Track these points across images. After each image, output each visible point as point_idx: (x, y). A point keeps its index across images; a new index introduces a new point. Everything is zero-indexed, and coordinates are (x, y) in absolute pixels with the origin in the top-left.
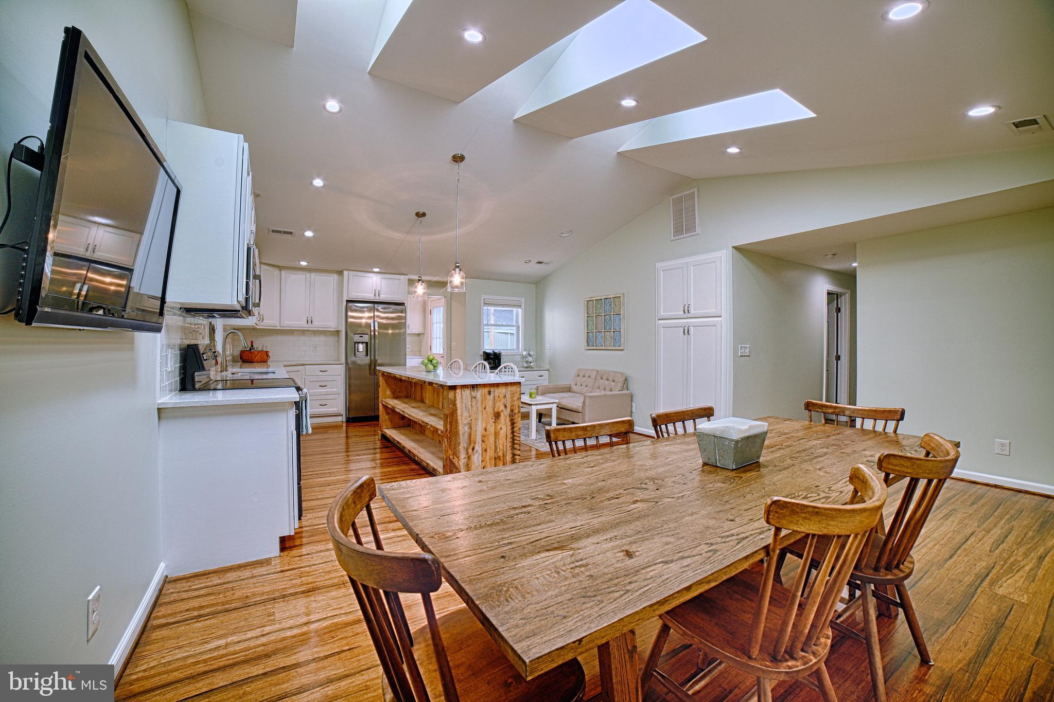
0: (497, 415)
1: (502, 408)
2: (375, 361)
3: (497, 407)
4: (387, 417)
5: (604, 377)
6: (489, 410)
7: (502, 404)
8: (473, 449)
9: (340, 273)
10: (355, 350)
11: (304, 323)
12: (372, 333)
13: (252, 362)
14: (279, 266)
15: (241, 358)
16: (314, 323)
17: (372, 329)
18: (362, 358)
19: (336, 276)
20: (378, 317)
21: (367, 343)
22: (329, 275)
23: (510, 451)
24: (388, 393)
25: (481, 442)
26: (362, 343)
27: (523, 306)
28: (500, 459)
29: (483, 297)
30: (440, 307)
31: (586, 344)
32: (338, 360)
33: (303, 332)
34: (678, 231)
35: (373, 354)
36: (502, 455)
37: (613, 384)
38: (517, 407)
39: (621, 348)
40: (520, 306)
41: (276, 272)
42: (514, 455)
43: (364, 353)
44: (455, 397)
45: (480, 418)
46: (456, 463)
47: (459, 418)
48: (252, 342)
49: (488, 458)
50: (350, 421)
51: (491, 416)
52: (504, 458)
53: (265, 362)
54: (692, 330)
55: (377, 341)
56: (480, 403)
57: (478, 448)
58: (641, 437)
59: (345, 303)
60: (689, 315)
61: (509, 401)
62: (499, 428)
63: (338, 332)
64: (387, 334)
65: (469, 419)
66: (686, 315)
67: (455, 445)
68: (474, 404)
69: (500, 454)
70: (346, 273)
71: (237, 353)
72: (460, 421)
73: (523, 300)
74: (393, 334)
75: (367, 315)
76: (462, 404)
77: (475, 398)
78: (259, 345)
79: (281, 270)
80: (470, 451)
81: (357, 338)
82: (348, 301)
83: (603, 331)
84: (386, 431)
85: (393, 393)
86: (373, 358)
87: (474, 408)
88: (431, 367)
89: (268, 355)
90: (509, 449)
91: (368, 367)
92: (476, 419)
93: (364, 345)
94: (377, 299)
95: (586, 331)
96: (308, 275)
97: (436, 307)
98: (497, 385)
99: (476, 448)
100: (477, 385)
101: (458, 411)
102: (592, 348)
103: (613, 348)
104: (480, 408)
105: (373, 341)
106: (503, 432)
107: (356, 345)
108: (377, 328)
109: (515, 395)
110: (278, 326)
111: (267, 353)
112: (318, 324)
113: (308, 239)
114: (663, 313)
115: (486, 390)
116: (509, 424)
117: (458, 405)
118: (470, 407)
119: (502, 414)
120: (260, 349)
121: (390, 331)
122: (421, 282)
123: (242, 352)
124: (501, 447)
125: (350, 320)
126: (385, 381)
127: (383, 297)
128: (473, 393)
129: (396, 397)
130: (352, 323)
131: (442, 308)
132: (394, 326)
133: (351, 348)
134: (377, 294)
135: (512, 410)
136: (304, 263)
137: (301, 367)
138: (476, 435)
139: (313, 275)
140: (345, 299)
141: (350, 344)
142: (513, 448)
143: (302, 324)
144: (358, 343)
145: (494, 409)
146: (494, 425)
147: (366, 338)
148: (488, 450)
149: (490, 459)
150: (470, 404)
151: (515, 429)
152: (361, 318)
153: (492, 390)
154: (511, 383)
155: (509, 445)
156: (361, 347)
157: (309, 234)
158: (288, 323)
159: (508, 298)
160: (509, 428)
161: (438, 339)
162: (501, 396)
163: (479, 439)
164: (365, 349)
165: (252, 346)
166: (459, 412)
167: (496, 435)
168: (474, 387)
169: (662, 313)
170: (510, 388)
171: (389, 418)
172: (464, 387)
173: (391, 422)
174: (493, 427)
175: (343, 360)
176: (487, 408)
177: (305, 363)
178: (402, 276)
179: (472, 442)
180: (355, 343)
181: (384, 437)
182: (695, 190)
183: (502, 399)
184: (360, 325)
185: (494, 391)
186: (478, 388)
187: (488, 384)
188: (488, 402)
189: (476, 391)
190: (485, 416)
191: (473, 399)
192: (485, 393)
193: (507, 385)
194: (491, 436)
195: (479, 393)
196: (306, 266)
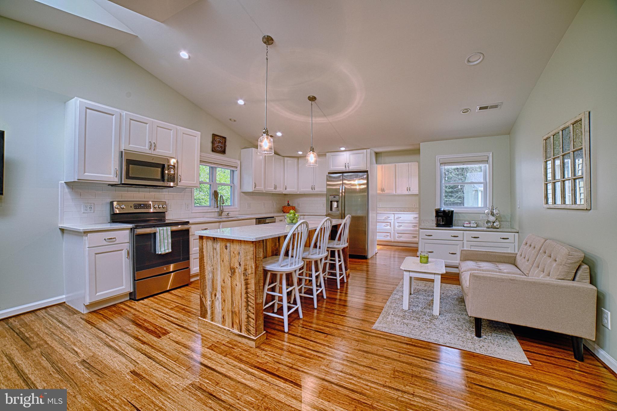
0: (233, 271)
1: (237, 265)
2: (343, 214)
3: (232, 262)
6: (227, 264)
7: (236, 261)
8: (215, 295)
9: (324, 156)
10: (332, 206)
11: (311, 189)
12: (341, 195)
15: (283, 211)
16: (316, 189)
17: (341, 191)
18: (335, 212)
20: (345, 184)
21: (337, 201)
23: (245, 311)
25: (220, 292)
28: (236, 315)
29: (438, 157)
35: (342, 208)
36: (237, 312)
38: (250, 268)
40: (487, 161)
42: (248, 317)
43: (336, 209)
45: (220, 269)
46: (205, 304)
48: (288, 201)
49: (226, 309)
51: (228, 270)
52: (239, 315)
56: (219, 255)
57: (219, 295)
61: (243, 259)
62: (235, 284)
63: (323, 195)
65: (212, 268)
67: (203, 286)
68: (215, 255)
69: (236, 310)
75: (338, 182)
76: (207, 253)
77: (216, 249)
79: (298, 159)
80: (213, 296)
82: (329, 173)
86: (341, 212)
87: (215, 259)
90: (244, 308)
92: (217, 270)
94: (347, 170)
98: (232, 241)
99: (217, 296)
100: (217, 238)
101: (205, 258)
104: (219, 260)
105: (342, 200)
106: (238, 289)
108: (344, 191)
109: (248, 254)
111: (293, 208)
112: (318, 190)
113: (283, 137)
115: (223, 244)
116: (243, 282)
117: (205, 253)
118: (212, 257)
119: (237, 271)
124: (237, 303)
128: (214, 245)
133: (329, 205)
134: (347, 167)
135: (245, 270)
136: (300, 153)
138: (217, 283)
140: (327, 171)
141: (328, 203)
144: (333, 202)
145: (230, 264)
146: (230, 280)
147: (337, 198)
148: (227, 302)
149: (228, 310)
150: (212, 255)
151: (249, 290)
153: (228, 245)
154: (244, 241)
155: (244, 304)
158: (303, 190)
160: (244, 287)
163: (219, 289)
164: (337, 206)
165: (288, 204)
167: (233, 290)
168: (214, 239)
170: (243, 246)
172: (208, 238)
174: (230, 282)
176: (225, 262)
179: (215, 289)
183: (237, 255)
185: (230, 246)
186: (218, 241)
187: (226, 239)
188: (225, 256)
189: (216, 244)
190: (223, 269)
191: (215, 251)
192: (223, 247)
193: (241, 243)
194: (228, 289)
195: (218, 246)
196: (301, 154)
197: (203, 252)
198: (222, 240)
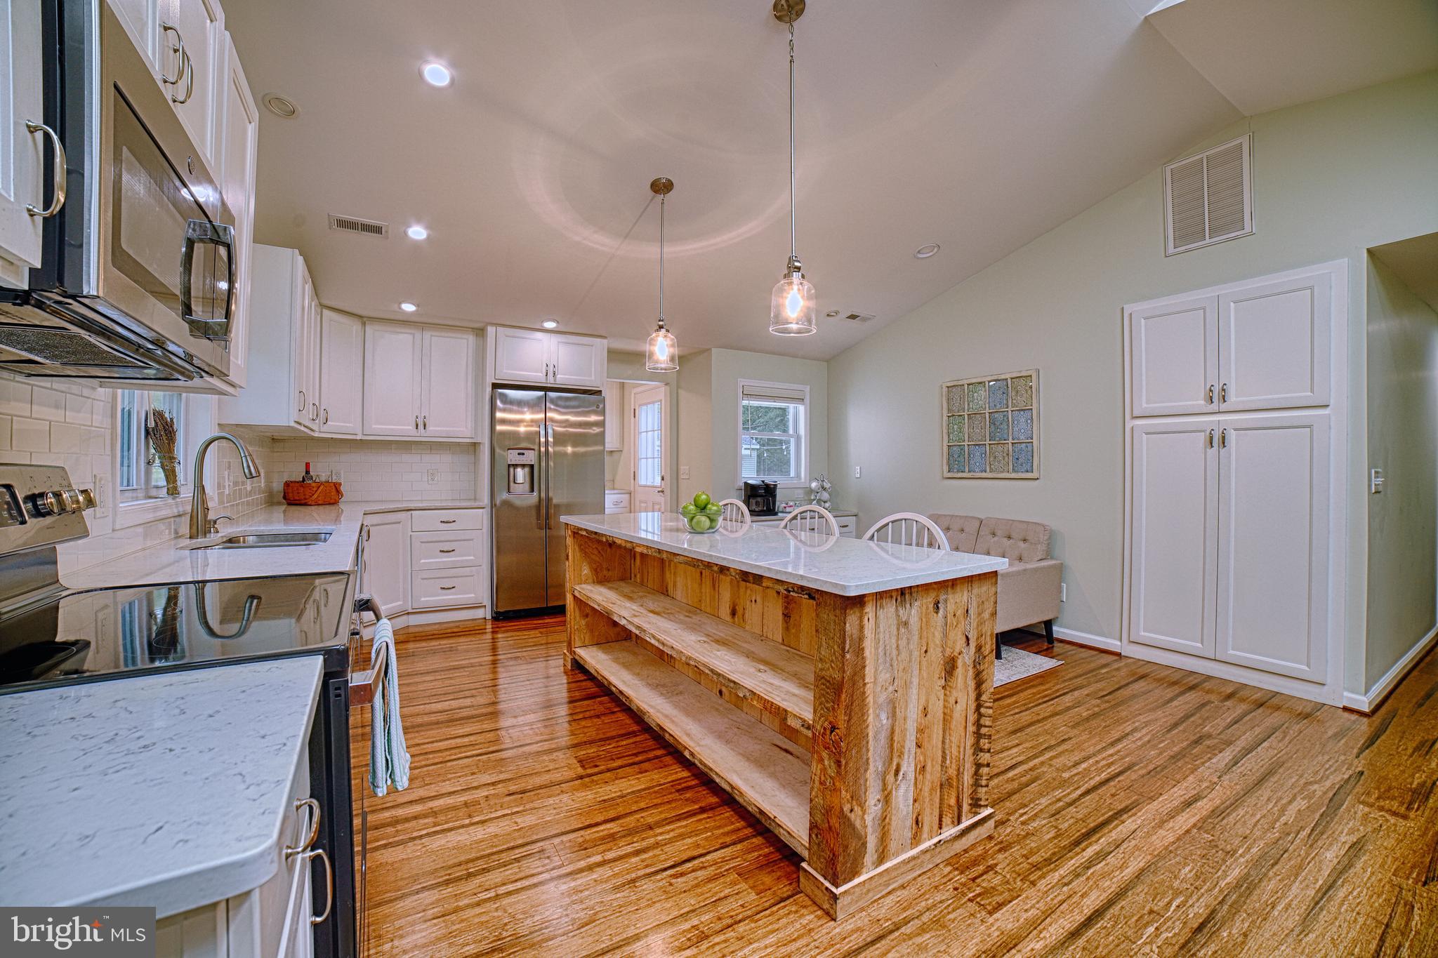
0: (950, 667)
1: (960, 644)
2: (548, 499)
3: (950, 643)
4: (583, 622)
5: (999, 533)
6: (936, 656)
7: (960, 635)
8: (897, 772)
9: (480, 332)
10: (510, 481)
11: (410, 428)
12: (543, 449)
13: (306, 504)
14: (361, 317)
15: (285, 498)
16: (430, 428)
17: (543, 440)
18: (521, 492)
19: (471, 339)
20: (552, 420)
21: (532, 467)
22: (459, 335)
23: (972, 758)
24: (586, 571)
25: (913, 749)
26: (523, 466)
27: (807, 400)
28: (951, 786)
29: (742, 382)
30: (653, 403)
31: (946, 468)
32: (475, 499)
33: (405, 446)
34: (1188, 233)
35: (543, 487)
36: (954, 774)
37: (1022, 544)
38: (987, 640)
39: (1034, 475)
40: (801, 400)
41: (356, 326)
42: (978, 766)
43: (527, 486)
44: (862, 627)
45: (915, 681)
46: (858, 824)
47: (869, 689)
48: (308, 465)
49: (926, 788)
50: (501, 617)
51: (938, 669)
52: (958, 780)
53: (334, 503)
54: (1232, 437)
55: (551, 463)
56: (916, 638)
57: (908, 767)
58: (1083, 650)
59: (489, 389)
60: (1224, 407)
61: (974, 624)
62: (952, 700)
63: (475, 446)
64: (566, 454)
65: (891, 689)
66: (1214, 407)
67: (857, 770)
68: (903, 643)
69: (952, 771)
70: (491, 330)
71: (278, 486)
72: (870, 700)
73: (808, 389)
74: (575, 454)
75: (528, 416)
76: (876, 648)
77: (906, 624)
78: (321, 471)
79: (364, 324)
80: (891, 778)
81: (513, 457)
82: (495, 386)
83: (988, 442)
84: (581, 652)
85: (596, 570)
86: (543, 495)
87: (904, 655)
88: (705, 521)
89: (338, 492)
90: (969, 751)
91: (534, 512)
92: (907, 685)
93: (527, 470)
94: (550, 382)
95: (945, 443)
96: (418, 335)
97: (646, 404)
98: (952, 585)
99: (904, 768)
100: (910, 588)
101: (867, 670)
102: (960, 475)
103: (1013, 475)
104: (916, 654)
105: (543, 464)
106: (958, 712)
107: (512, 470)
108: (551, 439)
109: (985, 606)
110: (360, 432)
111: (337, 487)
112: (436, 430)
113: (416, 245)
114: (1143, 405)
115: (929, 600)
116: (972, 685)
117: (867, 653)
118: (895, 652)
119: (960, 663)
120: (323, 479)
121: (569, 449)
122: (663, 331)
123: (287, 484)
124: (954, 752)
125: (499, 428)
126: (580, 546)
127: (562, 379)
128: (901, 612)
129: (601, 580)
130: (503, 433)
131: (657, 406)
132: (577, 440)
133: (501, 475)
134: (550, 374)
135: (979, 649)
136: (409, 308)
137: (404, 514)
138: (904, 731)
139: (427, 335)
140: (490, 379)
141: (501, 470)
142: (978, 749)
143: (405, 429)
144: (515, 466)
145: (943, 652)
146: (942, 697)
147: (530, 457)
148: (928, 768)
149: (932, 789)
150: (894, 646)
151: (984, 697)
152: (517, 423)
153: (942, 598)
155: (971, 741)
156: (521, 474)
157: (417, 232)
158: (380, 428)
159: (778, 385)
160: (973, 695)
161: (650, 460)
162: (959, 613)
163: (910, 744)
164: (528, 479)
165: (307, 472)
166: (869, 672)
167: (947, 719)
168: (904, 594)
169: (1145, 405)
170: (976, 590)
171: (587, 625)
172: (881, 596)
173: (592, 631)
174: (941, 703)
175: (486, 500)
176: (931, 651)
177: (412, 505)
178: (598, 340)
179: (896, 754)
180: (509, 465)
181: (578, 667)
182: (1245, 140)
183: (961, 620)
184: (515, 435)
185: (946, 603)
186: (914, 595)
187: (935, 583)
188: (933, 633)
189: (908, 606)
190: (925, 675)
191: (902, 630)
192: (927, 608)
193: (972, 581)
194: (936, 726)
195: (914, 612)
196: (412, 313)
197: (863, 649)
198: (926, 587)
